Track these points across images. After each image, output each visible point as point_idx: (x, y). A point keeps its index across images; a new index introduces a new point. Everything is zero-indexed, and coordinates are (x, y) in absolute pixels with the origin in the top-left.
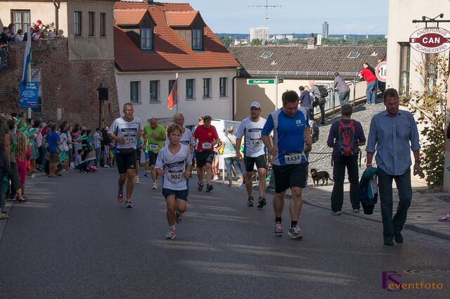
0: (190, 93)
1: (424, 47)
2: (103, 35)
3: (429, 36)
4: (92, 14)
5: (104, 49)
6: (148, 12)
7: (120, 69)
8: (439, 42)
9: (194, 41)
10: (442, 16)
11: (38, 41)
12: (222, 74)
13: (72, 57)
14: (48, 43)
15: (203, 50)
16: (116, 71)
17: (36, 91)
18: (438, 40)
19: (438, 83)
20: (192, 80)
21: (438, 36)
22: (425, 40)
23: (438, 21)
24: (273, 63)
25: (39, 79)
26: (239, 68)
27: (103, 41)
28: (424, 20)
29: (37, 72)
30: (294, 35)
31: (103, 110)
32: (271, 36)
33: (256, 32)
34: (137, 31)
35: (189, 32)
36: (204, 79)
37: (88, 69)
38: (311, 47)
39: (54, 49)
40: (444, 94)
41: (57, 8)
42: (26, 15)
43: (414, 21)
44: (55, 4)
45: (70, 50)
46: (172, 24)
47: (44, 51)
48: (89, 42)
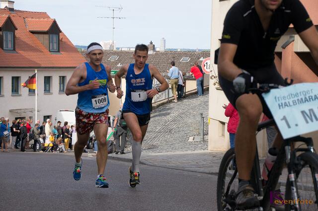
0: (48, 88)
6: (9, 18)
9: (51, 44)
15: (59, 51)
20: (49, 77)
24: (119, 65)
35: (46, 36)
36: (60, 77)
38: (151, 52)
46: (32, 30)
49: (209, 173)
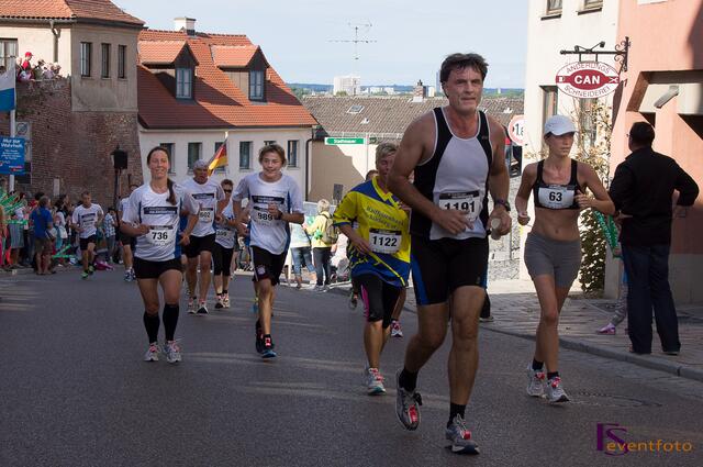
0: (245, 162)
1: (576, 89)
2: (122, 76)
3: (584, 73)
4: (107, 46)
5: (124, 97)
6: (186, 47)
7: (145, 126)
8: (598, 82)
9: (252, 88)
10: (602, 45)
11: (27, 83)
12: (292, 135)
13: (76, 107)
14: (43, 85)
15: (264, 100)
16: (140, 128)
17: (21, 151)
18: (596, 80)
19: (597, 143)
20: (248, 143)
21: (597, 73)
22: (579, 79)
23: (597, 53)
24: (364, 122)
25: (28, 136)
26: (315, 127)
27: (122, 84)
28: (577, 51)
29: (26, 126)
30: (396, 88)
31: (120, 183)
32: (363, 88)
33: (343, 82)
34: (171, 72)
35: (245, 75)
37: (99, 124)
38: (418, 99)
39: (51, 94)
40: (604, 156)
41: (57, 37)
42: (11, 46)
43: (563, 53)
44: (54, 32)
45: (74, 97)
46: (222, 64)
47: (35, 98)
48: (101, 85)
49: (523, 336)
